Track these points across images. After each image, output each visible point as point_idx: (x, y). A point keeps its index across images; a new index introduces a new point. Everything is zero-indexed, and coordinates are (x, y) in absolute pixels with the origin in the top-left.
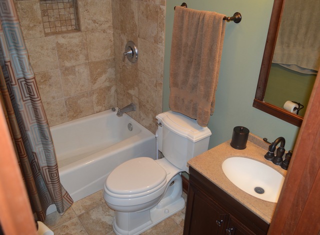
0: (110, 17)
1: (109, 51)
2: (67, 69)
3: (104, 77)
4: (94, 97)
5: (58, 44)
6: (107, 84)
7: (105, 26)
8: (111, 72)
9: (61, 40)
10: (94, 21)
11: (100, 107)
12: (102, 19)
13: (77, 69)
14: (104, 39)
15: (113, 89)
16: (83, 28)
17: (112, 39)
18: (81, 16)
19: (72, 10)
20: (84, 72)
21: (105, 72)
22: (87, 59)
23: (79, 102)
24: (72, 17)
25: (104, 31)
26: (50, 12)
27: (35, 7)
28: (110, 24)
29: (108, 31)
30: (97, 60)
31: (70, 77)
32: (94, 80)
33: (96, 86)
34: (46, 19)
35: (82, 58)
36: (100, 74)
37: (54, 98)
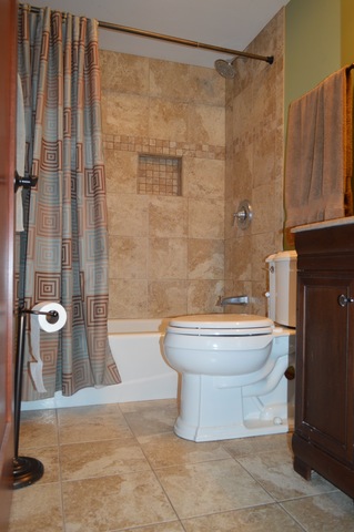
0: (222, 185)
1: (217, 230)
2: (157, 240)
3: (206, 264)
4: (190, 291)
5: (151, 205)
6: (211, 276)
7: (215, 196)
8: (217, 260)
9: (156, 203)
10: (201, 187)
11: (197, 310)
12: (212, 186)
13: (170, 244)
14: (211, 211)
15: (220, 286)
16: (185, 192)
17: (223, 214)
18: (184, 177)
19: (175, 175)
20: (180, 251)
21: (209, 256)
22: (186, 232)
23: (167, 291)
24: (175, 183)
25: (213, 202)
26: (149, 173)
27: (132, 159)
28: (221, 194)
29: (218, 203)
30: (199, 237)
31: (160, 252)
32: (192, 265)
33: (194, 275)
34: (143, 180)
35: (179, 231)
36: (202, 258)
37: (134, 276)
